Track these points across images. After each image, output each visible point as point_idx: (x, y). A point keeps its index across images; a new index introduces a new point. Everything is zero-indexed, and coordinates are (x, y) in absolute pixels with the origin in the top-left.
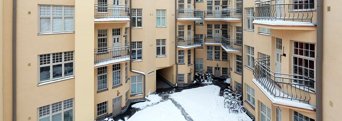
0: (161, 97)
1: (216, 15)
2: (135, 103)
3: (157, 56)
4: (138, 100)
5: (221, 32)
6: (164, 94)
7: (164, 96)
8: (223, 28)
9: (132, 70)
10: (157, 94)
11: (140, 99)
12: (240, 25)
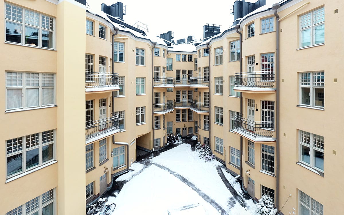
0: (143, 164)
1: (184, 82)
2: (118, 177)
3: (137, 125)
4: (121, 172)
5: (187, 97)
6: (145, 160)
7: (145, 163)
8: (189, 94)
9: (115, 143)
10: (137, 162)
11: (123, 171)
12: (208, 91)
